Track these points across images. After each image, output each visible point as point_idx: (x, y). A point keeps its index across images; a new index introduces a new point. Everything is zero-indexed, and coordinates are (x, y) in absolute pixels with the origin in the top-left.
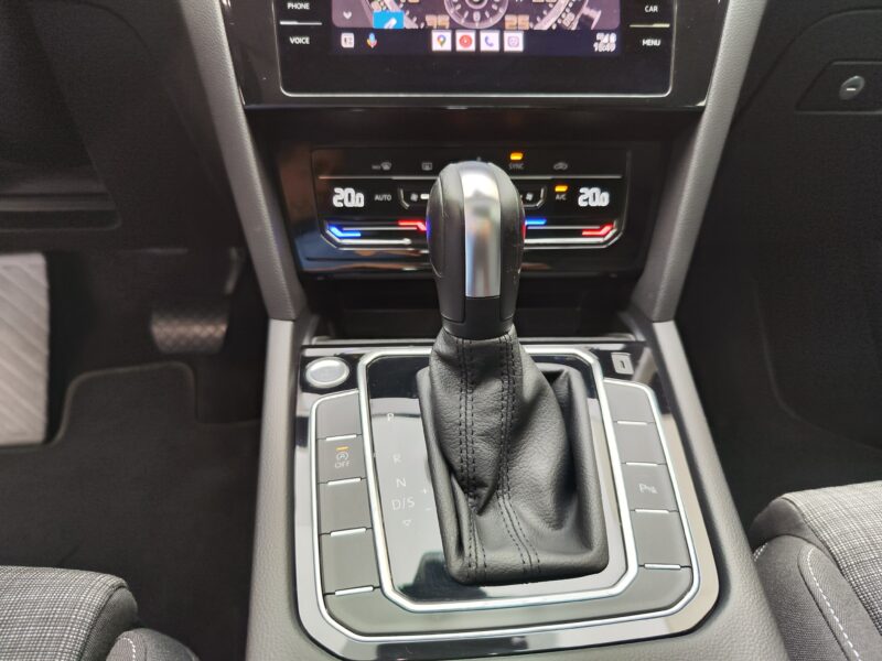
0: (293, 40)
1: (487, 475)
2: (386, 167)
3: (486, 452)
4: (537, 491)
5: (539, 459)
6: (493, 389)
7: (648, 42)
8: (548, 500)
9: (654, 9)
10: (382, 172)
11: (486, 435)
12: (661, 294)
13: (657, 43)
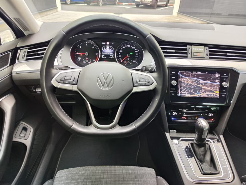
0: (172, 94)
1: (202, 160)
2: (181, 109)
3: (202, 157)
4: (208, 162)
5: (208, 158)
6: (203, 149)
7: (223, 96)
8: (210, 163)
9: (224, 91)
10: (180, 110)
11: (202, 155)
12: (221, 131)
13: (224, 96)
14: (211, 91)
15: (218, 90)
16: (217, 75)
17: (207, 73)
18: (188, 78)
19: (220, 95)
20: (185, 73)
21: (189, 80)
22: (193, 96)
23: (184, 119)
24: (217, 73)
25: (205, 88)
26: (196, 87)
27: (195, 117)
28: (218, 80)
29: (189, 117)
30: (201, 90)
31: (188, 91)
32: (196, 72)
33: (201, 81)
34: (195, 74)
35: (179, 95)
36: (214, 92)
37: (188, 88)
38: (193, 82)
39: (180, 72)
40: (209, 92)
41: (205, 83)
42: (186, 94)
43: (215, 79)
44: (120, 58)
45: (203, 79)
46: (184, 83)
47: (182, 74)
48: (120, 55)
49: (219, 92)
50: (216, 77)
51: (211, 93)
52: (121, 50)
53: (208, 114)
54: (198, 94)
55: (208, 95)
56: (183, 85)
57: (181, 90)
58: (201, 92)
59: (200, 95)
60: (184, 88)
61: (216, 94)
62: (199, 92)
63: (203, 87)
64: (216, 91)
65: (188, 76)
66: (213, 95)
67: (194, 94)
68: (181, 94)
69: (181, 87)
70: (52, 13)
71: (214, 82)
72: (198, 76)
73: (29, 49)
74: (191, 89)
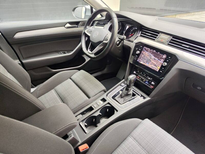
0: (135, 59)
2: (138, 71)
9: (163, 68)
13: (162, 72)
14: (155, 65)
15: (160, 66)
16: (164, 56)
17: (159, 53)
18: (147, 52)
19: (160, 70)
20: (147, 49)
21: (147, 54)
22: (144, 64)
23: (138, 78)
24: (165, 55)
25: (153, 62)
26: (148, 60)
27: (143, 80)
28: (163, 60)
29: (141, 78)
30: (150, 62)
31: (143, 60)
32: (153, 51)
33: (153, 57)
34: (152, 51)
35: (138, 61)
36: (157, 67)
37: (144, 58)
38: (148, 56)
39: (145, 47)
40: (154, 66)
41: (154, 59)
42: (141, 61)
43: (162, 58)
44: (130, 34)
45: (155, 56)
46: (143, 54)
47: (145, 49)
48: (131, 33)
49: (160, 68)
50: (163, 57)
51: (155, 67)
52: (132, 30)
53: (152, 81)
54: (147, 64)
55: (152, 67)
56: (143, 56)
57: (140, 58)
58: (149, 64)
59: (148, 65)
60: (142, 58)
61: (157, 69)
62: (149, 63)
63: (152, 61)
64: (158, 66)
65: (147, 51)
66: (156, 68)
67: (145, 63)
68: (139, 60)
69: (141, 56)
70: (200, 14)
71: (160, 60)
72: (153, 53)
73: (99, 22)
74: (145, 60)
